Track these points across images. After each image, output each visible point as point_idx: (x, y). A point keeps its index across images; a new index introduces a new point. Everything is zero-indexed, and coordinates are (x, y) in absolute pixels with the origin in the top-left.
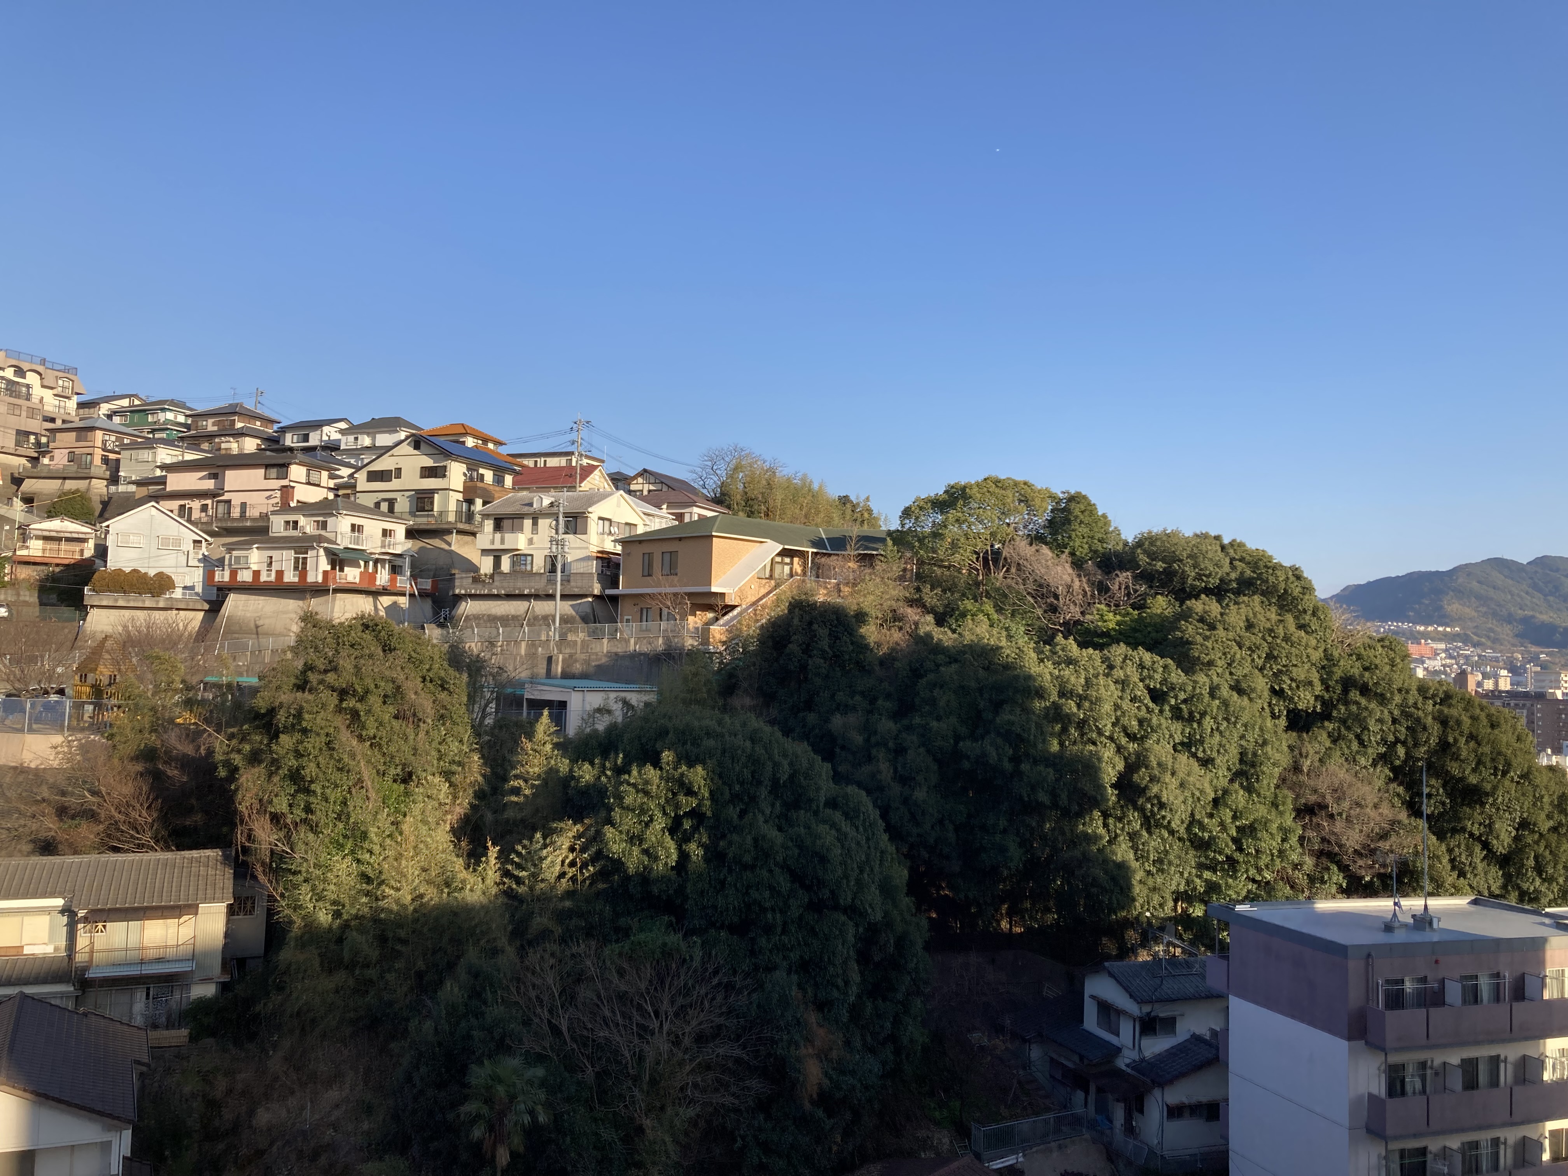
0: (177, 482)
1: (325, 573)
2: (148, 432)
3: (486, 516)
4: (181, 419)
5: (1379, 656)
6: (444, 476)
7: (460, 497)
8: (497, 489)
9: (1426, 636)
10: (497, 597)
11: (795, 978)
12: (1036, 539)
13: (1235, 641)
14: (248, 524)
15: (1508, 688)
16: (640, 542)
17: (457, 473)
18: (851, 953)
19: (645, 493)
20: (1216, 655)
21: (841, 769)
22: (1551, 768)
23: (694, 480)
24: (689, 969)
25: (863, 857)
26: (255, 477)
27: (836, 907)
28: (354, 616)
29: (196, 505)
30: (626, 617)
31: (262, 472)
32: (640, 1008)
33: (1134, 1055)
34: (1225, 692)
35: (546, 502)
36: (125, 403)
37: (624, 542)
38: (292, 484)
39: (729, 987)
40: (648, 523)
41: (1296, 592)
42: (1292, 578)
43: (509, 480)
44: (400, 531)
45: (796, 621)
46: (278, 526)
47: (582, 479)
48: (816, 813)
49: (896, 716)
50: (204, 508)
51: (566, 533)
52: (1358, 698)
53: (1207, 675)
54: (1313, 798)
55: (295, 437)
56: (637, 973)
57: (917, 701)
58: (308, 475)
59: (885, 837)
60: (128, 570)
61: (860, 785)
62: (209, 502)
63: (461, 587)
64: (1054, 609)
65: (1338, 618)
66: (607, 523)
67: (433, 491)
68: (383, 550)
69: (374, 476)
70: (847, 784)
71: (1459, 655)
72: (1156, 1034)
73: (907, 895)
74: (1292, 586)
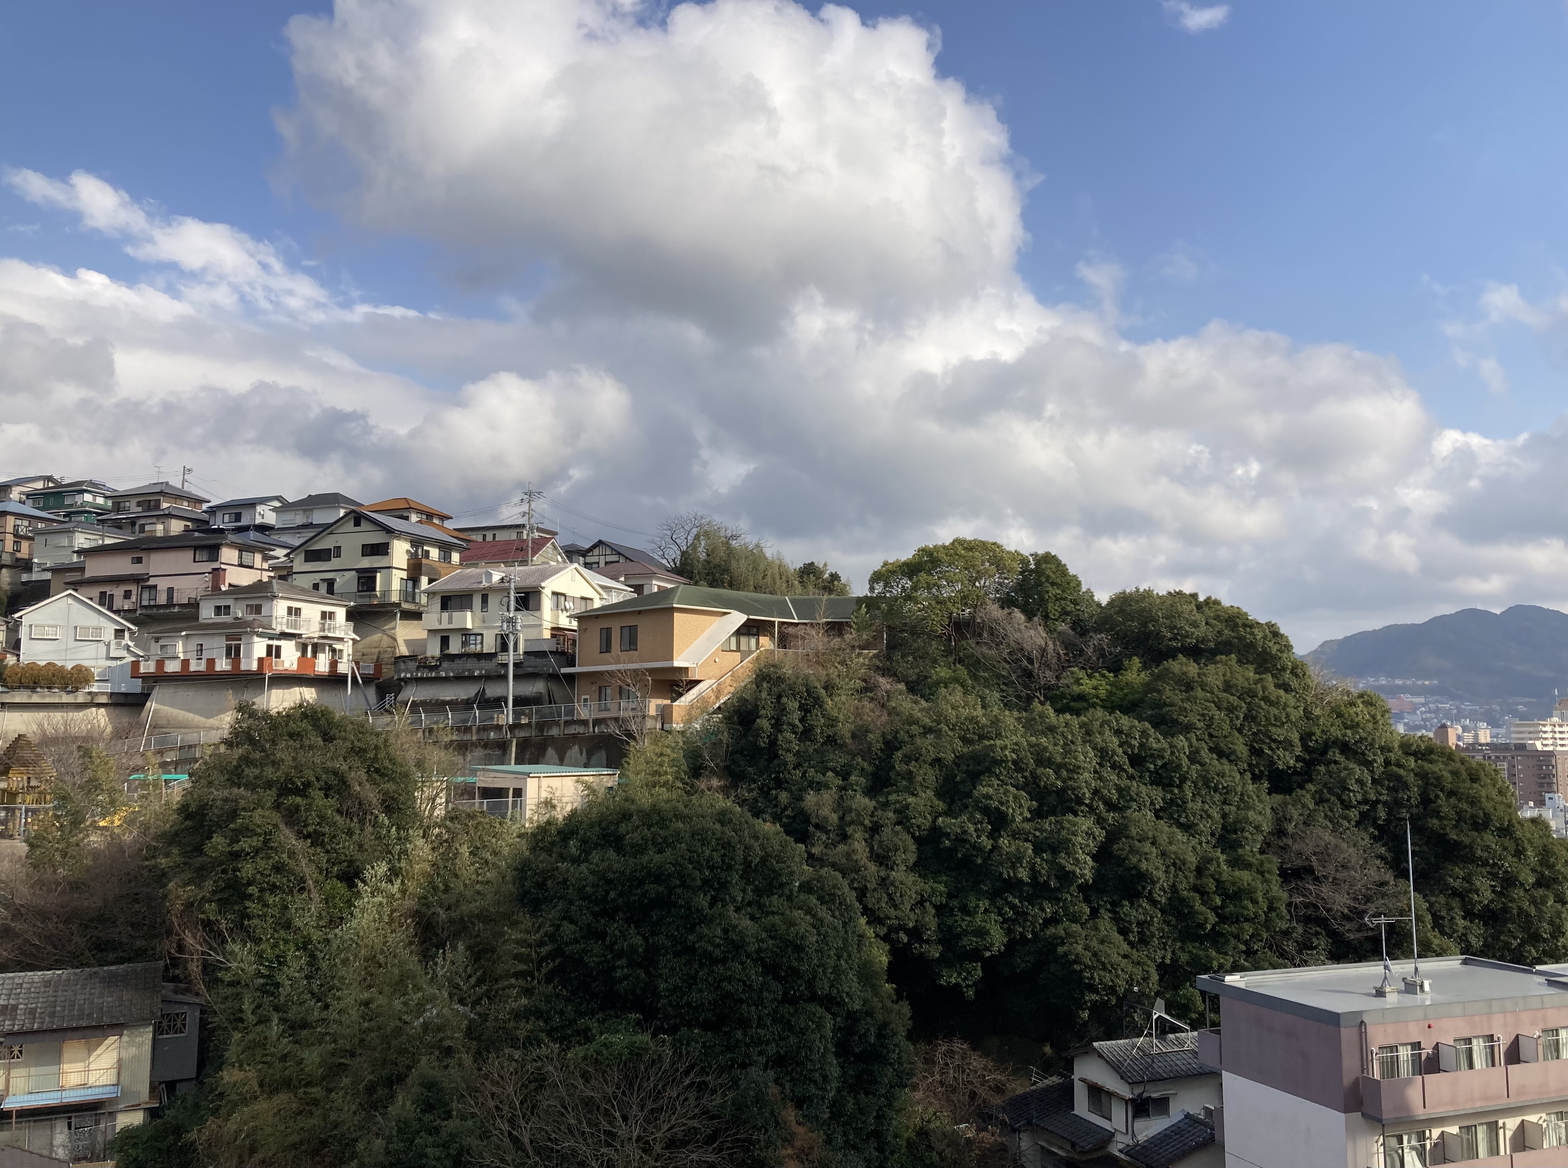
0: (96, 568)
1: (260, 660)
2: (65, 516)
3: (430, 594)
4: (100, 501)
5: (1361, 712)
6: (387, 554)
7: (404, 575)
8: (444, 565)
9: (1404, 689)
10: (446, 679)
11: (771, 1074)
12: (1006, 602)
13: (1214, 702)
14: (176, 610)
15: (1489, 740)
16: (597, 617)
17: (400, 551)
18: (829, 1046)
19: (602, 564)
20: (1194, 718)
21: (815, 850)
22: (1533, 821)
23: (653, 551)
24: (660, 1068)
25: (840, 944)
26: (183, 560)
27: (813, 998)
28: (292, 705)
29: (118, 592)
30: (583, 697)
31: (190, 554)
32: (607, 1113)
33: (1128, 1140)
34: (1205, 755)
35: (496, 577)
36: (39, 485)
37: (580, 618)
38: (223, 566)
39: (702, 1087)
40: (605, 596)
41: (1274, 649)
42: (1270, 636)
43: (456, 557)
44: (341, 614)
45: (764, 695)
46: (207, 613)
47: (534, 553)
48: (790, 898)
49: (871, 791)
50: (127, 595)
51: (517, 609)
52: (1339, 757)
53: (1187, 739)
54: (1299, 863)
55: (227, 518)
56: (603, 1077)
57: (892, 774)
58: (240, 557)
59: (863, 920)
60: (43, 663)
61: (834, 866)
62: (133, 588)
63: (407, 671)
64: (1029, 674)
65: (1316, 675)
66: (563, 598)
67: (374, 570)
68: (322, 634)
69: (313, 556)
70: (822, 866)
71: (1438, 709)
72: (1148, 1116)
73: (887, 982)
74: (1271, 644)
